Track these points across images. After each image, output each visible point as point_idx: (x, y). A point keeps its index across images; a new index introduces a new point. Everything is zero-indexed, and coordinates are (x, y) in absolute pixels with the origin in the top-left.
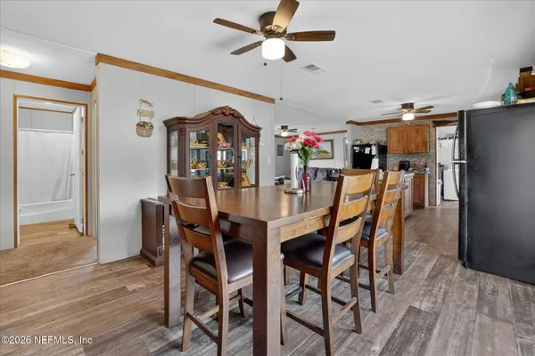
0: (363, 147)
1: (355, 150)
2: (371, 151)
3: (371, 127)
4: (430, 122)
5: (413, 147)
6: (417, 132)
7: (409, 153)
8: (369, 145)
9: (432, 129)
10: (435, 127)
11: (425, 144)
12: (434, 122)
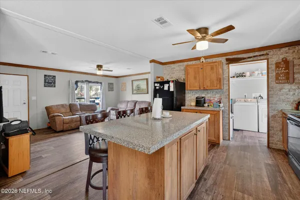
0: (162, 83)
1: (155, 87)
2: (169, 87)
3: (173, 66)
4: (223, 59)
5: (208, 83)
6: (212, 68)
7: (205, 89)
8: (168, 82)
9: (225, 67)
10: (228, 64)
11: (219, 80)
12: (227, 60)
